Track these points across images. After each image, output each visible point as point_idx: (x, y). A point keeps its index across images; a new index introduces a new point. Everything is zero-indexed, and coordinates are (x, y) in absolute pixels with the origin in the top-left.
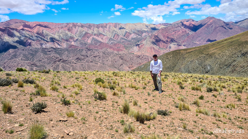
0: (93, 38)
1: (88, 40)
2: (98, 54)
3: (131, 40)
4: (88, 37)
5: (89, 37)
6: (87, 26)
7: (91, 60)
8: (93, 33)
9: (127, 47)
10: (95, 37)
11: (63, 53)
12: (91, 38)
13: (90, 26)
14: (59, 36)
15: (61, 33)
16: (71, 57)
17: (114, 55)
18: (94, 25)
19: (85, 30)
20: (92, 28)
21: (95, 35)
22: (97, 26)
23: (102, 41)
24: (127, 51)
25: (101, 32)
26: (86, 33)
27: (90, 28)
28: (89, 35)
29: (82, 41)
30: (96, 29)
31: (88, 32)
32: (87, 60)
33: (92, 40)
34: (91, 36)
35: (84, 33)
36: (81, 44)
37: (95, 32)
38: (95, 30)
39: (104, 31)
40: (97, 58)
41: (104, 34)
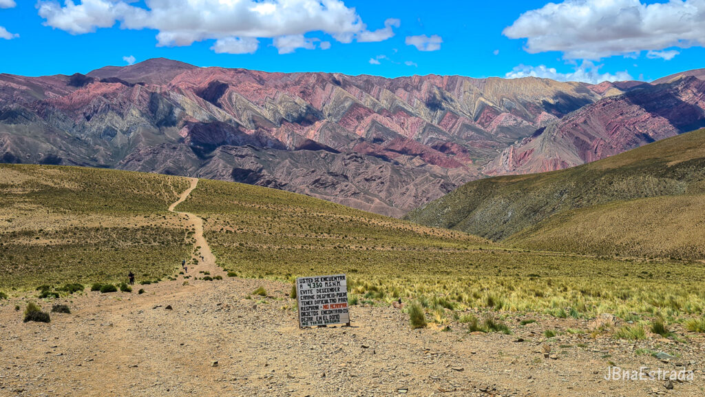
0: (374, 122)
1: (356, 127)
2: (379, 174)
3: (497, 133)
4: (358, 119)
5: (362, 118)
6: (360, 82)
7: (354, 189)
8: (374, 105)
9: (479, 156)
10: (381, 119)
11: (279, 163)
12: (367, 120)
13: (367, 85)
14: (275, 112)
15: (280, 103)
16: (297, 177)
17: (427, 178)
18: (381, 81)
19: (353, 94)
20: (375, 90)
21: (380, 112)
22: (391, 84)
23: (401, 132)
24: (477, 167)
25: (401, 105)
26: (355, 106)
27: (368, 91)
28: (362, 111)
29: (338, 131)
30: (386, 93)
31: (362, 102)
32: (343, 187)
33: (371, 127)
34: (367, 115)
35: (347, 104)
36: (334, 138)
37: (384, 103)
38: (381, 98)
39: (410, 101)
40: (374, 184)
41: (410, 110)
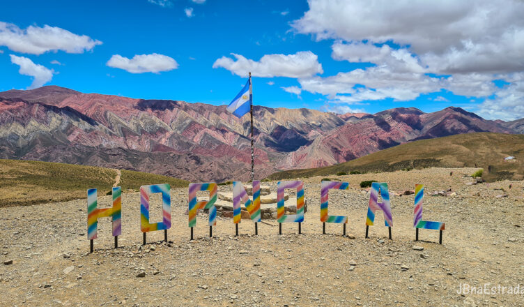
0: (205, 134)
1: (194, 137)
2: (209, 168)
3: (284, 143)
4: (195, 132)
5: (198, 131)
6: (196, 108)
7: (193, 178)
8: (206, 123)
9: (274, 157)
10: (210, 132)
11: (141, 160)
12: (202, 132)
13: (201, 110)
14: (138, 125)
15: (142, 119)
16: (154, 170)
17: (241, 171)
18: (210, 108)
19: (191, 116)
20: (207, 113)
21: (210, 127)
22: (217, 109)
23: (223, 141)
24: (272, 164)
25: (223, 123)
26: (193, 123)
27: (202, 113)
28: (198, 127)
29: (182, 139)
30: (213, 116)
31: (197, 121)
32: (186, 177)
33: (204, 137)
34: (201, 129)
35: (188, 122)
36: (179, 144)
37: (212, 122)
38: (210, 118)
39: (229, 121)
40: (206, 174)
41: (229, 127)
